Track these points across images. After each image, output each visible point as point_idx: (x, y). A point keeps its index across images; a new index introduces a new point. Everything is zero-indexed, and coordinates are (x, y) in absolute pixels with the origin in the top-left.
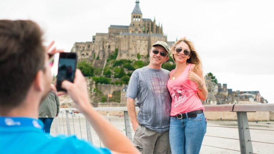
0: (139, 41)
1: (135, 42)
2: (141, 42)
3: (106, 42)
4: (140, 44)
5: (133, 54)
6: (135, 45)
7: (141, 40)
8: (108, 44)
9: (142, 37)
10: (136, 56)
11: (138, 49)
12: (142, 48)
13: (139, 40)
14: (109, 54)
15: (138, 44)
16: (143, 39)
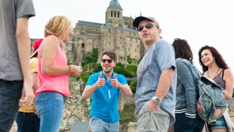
0: (129, 39)
1: (124, 39)
2: (131, 40)
3: (79, 39)
4: (130, 42)
5: (122, 56)
6: (123, 44)
7: (132, 38)
8: (81, 42)
9: (132, 34)
10: (126, 59)
11: (127, 50)
12: (133, 49)
13: (129, 37)
14: (84, 55)
15: (127, 42)
16: (134, 37)
